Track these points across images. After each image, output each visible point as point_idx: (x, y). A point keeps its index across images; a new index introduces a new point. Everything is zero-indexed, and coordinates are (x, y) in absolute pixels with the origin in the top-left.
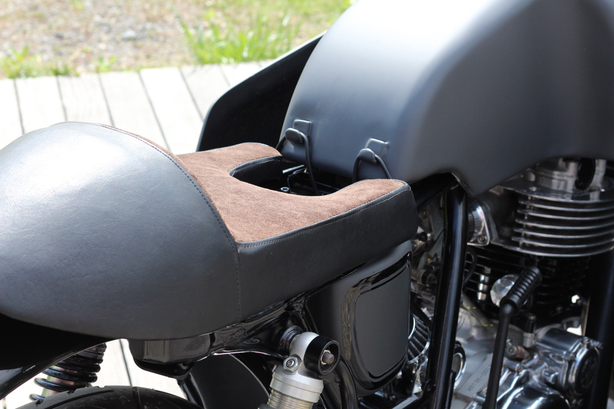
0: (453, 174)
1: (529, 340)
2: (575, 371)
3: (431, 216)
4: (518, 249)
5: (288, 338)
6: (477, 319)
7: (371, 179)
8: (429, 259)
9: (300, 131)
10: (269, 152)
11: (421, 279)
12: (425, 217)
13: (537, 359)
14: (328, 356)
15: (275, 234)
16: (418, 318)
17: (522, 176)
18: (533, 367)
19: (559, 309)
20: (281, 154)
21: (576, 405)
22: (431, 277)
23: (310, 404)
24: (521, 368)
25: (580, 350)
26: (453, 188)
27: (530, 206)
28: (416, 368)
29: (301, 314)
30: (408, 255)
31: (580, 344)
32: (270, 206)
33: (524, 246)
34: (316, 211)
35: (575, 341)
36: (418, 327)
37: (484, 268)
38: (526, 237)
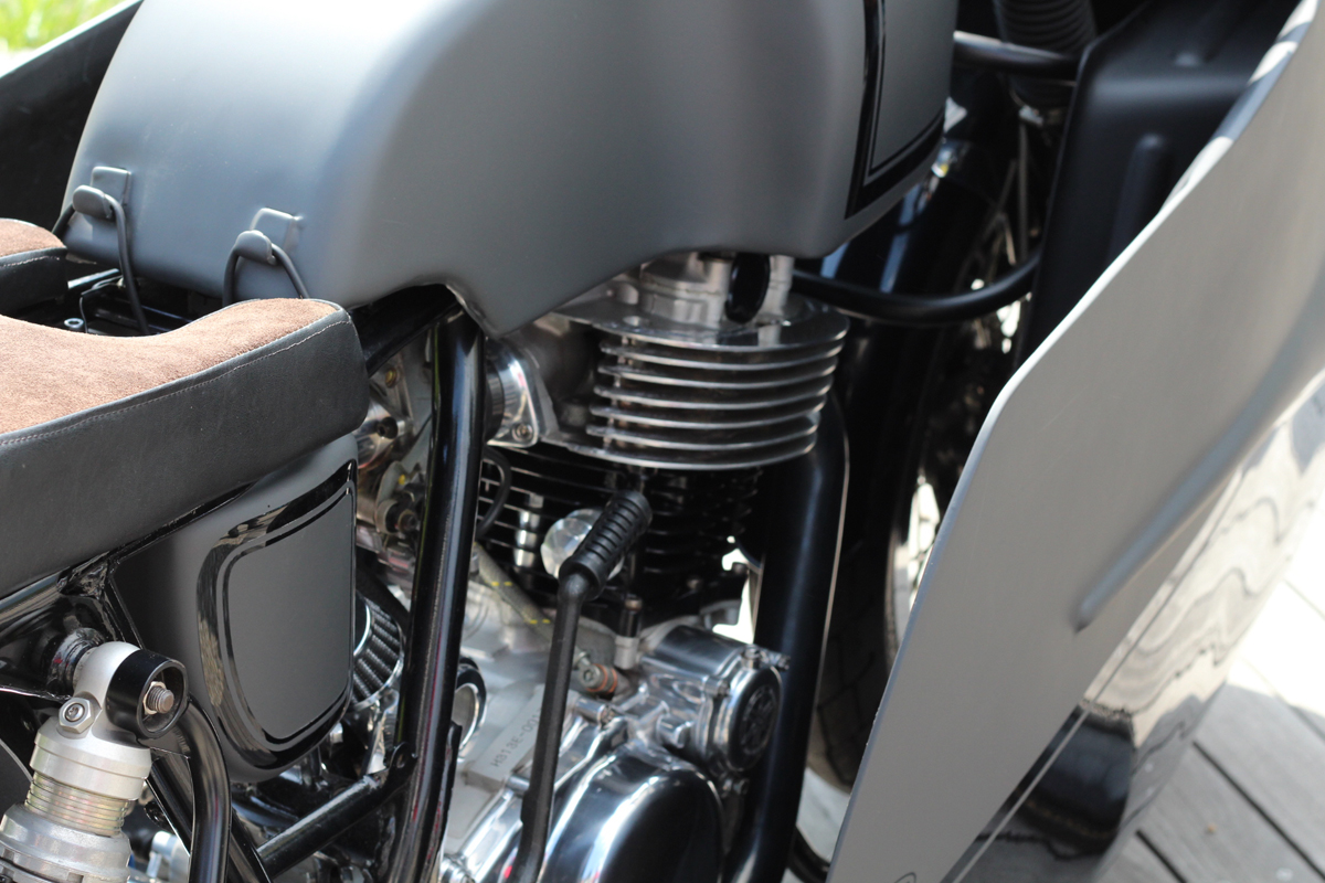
0: (449, 287)
1: (627, 651)
2: (728, 719)
3: (404, 383)
4: (601, 454)
5: (69, 655)
6: (513, 607)
7: (262, 298)
8: (403, 478)
9: (105, 192)
10: (35, 239)
11: (384, 523)
12: (392, 384)
13: (645, 693)
14: (160, 695)
15: (31, 421)
16: (377, 608)
17: (610, 293)
18: (636, 712)
19: (694, 583)
20: (64, 243)
21: (732, 792)
22: (407, 517)
23: (120, 803)
24: (608, 715)
25: (740, 673)
26: (451, 319)
27: (627, 359)
28: (375, 718)
29: (100, 602)
30: (349, 468)
31: (739, 658)
32: (26, 359)
33: (615, 447)
34: (130, 369)
35: (727, 653)
36: (376, 627)
37: (528, 496)
38: (617, 426)
